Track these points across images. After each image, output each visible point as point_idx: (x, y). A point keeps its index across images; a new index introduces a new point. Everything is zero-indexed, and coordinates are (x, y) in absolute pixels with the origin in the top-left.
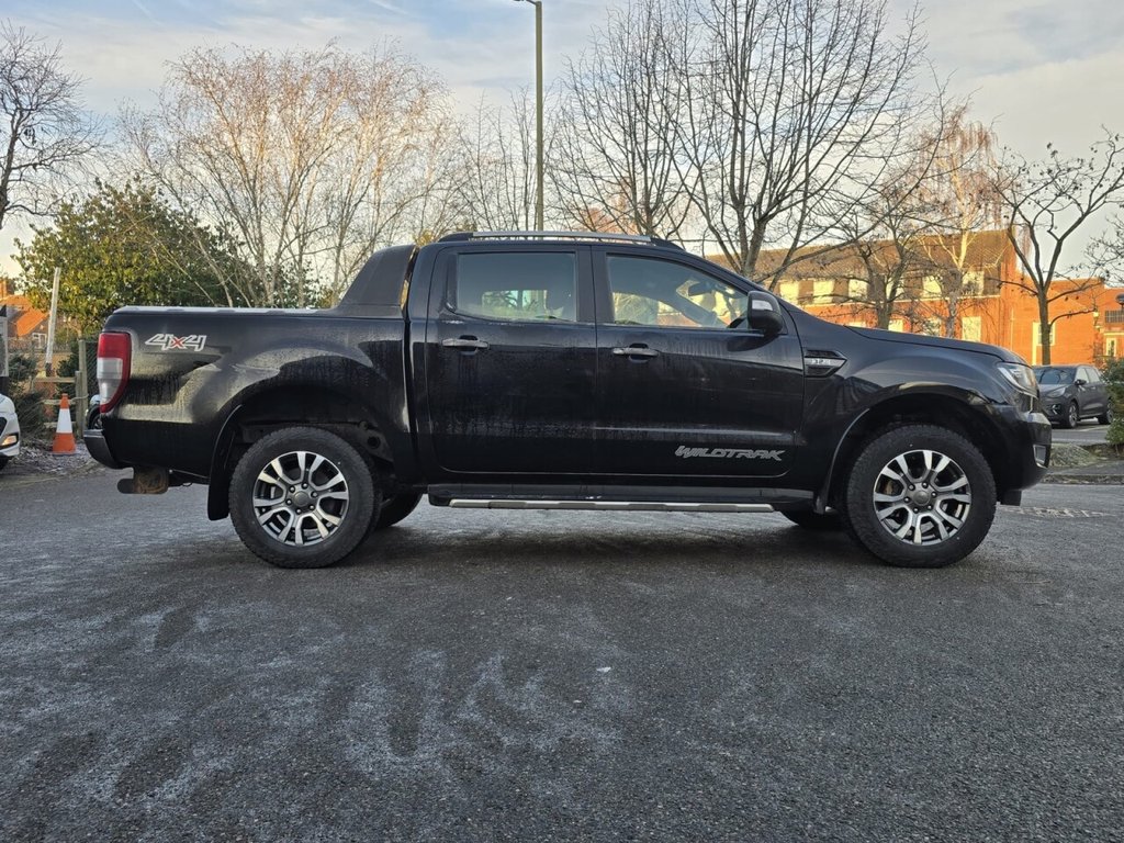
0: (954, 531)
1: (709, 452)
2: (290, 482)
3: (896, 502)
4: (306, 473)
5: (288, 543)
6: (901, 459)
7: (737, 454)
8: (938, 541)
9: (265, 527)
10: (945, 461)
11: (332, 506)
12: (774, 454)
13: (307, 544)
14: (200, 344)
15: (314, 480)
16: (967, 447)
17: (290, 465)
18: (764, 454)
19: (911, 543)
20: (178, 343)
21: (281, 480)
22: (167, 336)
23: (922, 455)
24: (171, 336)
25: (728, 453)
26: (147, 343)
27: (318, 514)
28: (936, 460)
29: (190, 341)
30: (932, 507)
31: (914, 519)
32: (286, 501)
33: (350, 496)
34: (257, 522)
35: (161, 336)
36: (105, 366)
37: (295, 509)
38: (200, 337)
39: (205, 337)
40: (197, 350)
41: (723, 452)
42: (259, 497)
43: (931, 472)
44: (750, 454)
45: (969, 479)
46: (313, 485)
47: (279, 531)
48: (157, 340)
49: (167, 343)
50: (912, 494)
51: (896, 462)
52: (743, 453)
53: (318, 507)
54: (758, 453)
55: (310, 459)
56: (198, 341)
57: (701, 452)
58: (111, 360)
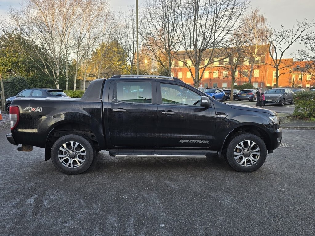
0: (255, 162)
1: (189, 141)
2: (69, 150)
3: (240, 154)
4: (74, 148)
5: (69, 167)
6: (242, 143)
7: (197, 142)
8: (251, 165)
9: (62, 163)
10: (254, 143)
11: (81, 157)
12: (207, 142)
13: (74, 168)
14: (40, 110)
15: (76, 150)
16: (260, 139)
17: (69, 145)
18: (204, 142)
19: (243, 166)
20: (34, 110)
21: (66, 150)
22: (30, 107)
23: (247, 142)
24: (31, 108)
25: (194, 141)
26: (24, 110)
27: (77, 159)
28: (251, 143)
29: (37, 109)
30: (250, 156)
31: (245, 159)
32: (68, 155)
33: (86, 154)
34: (60, 162)
35: (28, 107)
36: (12, 116)
37: (70, 158)
38: (40, 108)
39: (42, 108)
40: (39, 112)
41: (193, 141)
42: (60, 154)
43: (250, 147)
44: (200, 142)
45: (260, 148)
46: (75, 151)
47: (66, 164)
48: (27, 109)
49: (30, 110)
50: (244, 152)
51: (240, 144)
52: (198, 141)
53: (77, 157)
54: (202, 141)
55: (74, 144)
56: (40, 109)
57: (187, 141)
58: (14, 115)
